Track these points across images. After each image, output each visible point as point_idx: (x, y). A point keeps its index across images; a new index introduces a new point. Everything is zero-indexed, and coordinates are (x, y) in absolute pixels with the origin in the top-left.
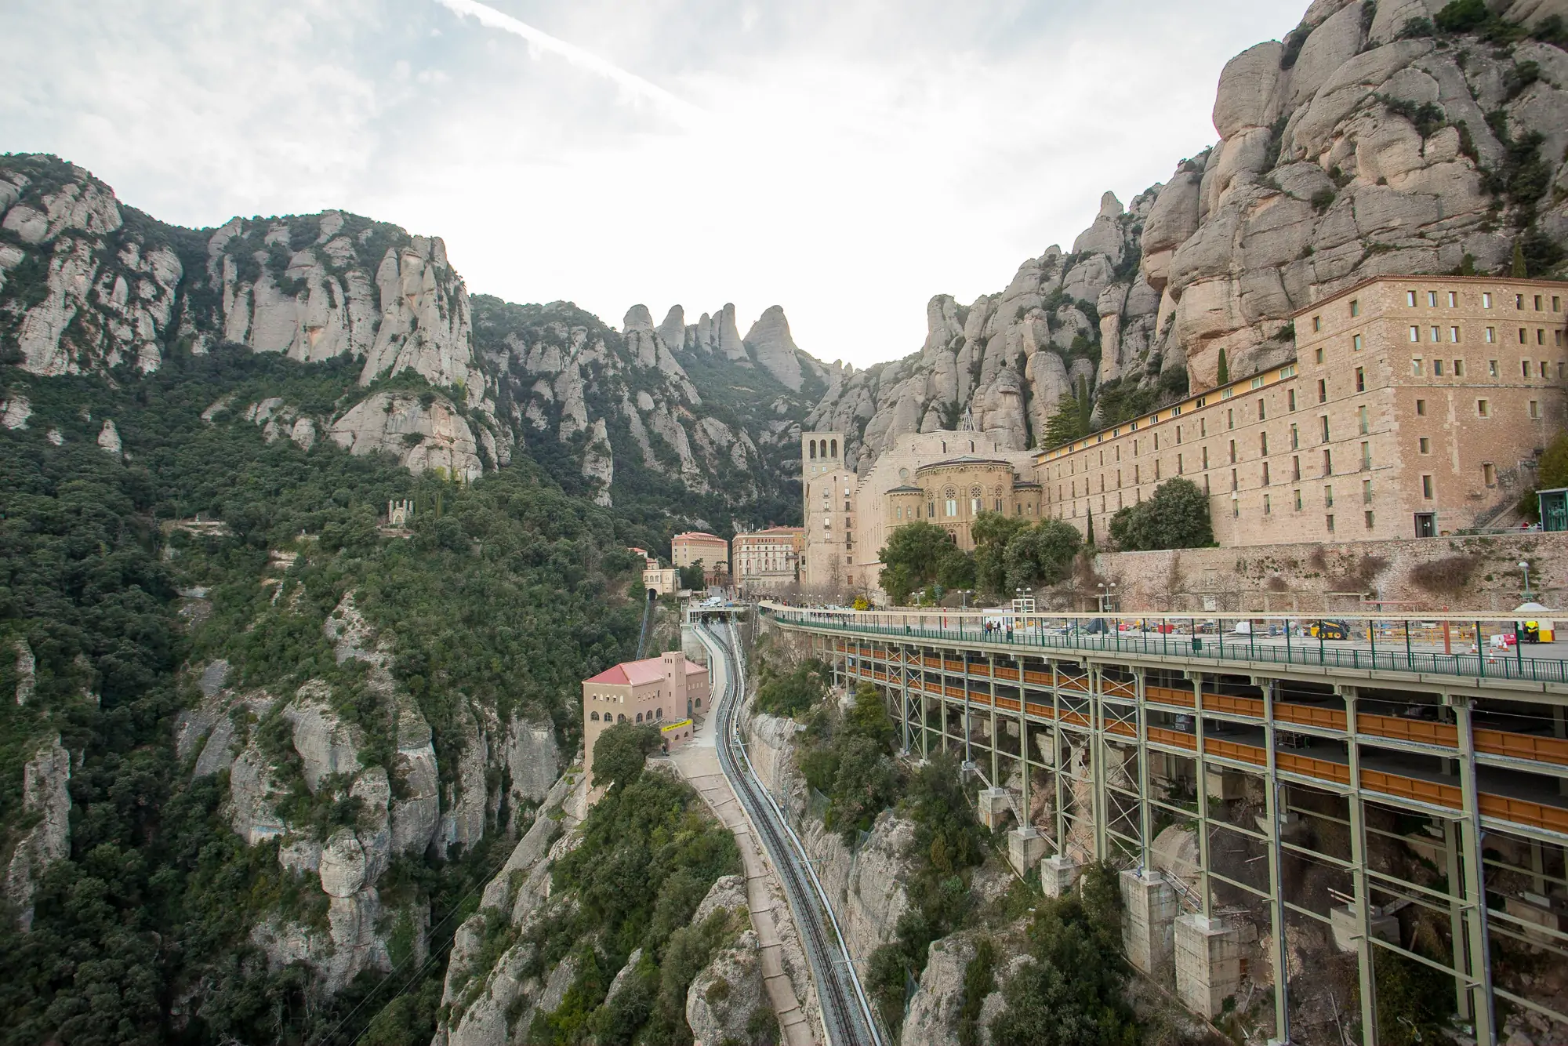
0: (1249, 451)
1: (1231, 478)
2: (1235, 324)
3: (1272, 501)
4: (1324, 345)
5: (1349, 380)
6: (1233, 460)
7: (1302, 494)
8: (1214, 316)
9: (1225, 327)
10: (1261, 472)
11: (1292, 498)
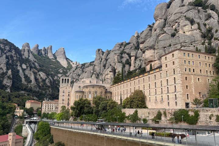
0: (153, 86)
1: (149, 92)
2: (156, 59)
3: (157, 98)
4: (167, 63)
5: (172, 71)
6: (149, 88)
7: (163, 97)
8: (151, 57)
9: (153, 60)
10: (155, 91)
11: (161, 98)
